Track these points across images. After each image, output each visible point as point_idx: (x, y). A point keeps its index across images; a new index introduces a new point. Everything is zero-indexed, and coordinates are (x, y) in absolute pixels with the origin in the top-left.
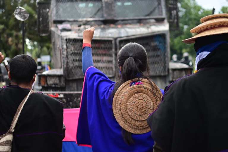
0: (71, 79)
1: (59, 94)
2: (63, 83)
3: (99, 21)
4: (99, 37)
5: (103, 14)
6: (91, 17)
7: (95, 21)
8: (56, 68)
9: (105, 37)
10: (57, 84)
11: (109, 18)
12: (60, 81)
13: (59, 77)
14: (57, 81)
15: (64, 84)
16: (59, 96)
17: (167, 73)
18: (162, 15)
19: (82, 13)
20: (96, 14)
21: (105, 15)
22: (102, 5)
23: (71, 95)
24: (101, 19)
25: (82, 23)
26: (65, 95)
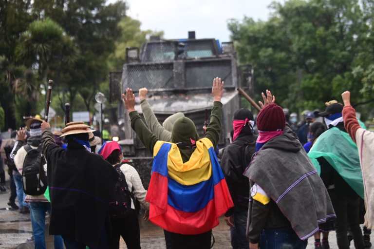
0: (140, 148)
1: (129, 159)
2: (133, 151)
3: (169, 91)
4: (164, 112)
5: (173, 85)
6: (162, 88)
7: (166, 91)
8: (128, 138)
9: (168, 112)
10: (128, 153)
11: (179, 88)
12: (131, 150)
13: (130, 146)
14: (128, 150)
15: (134, 153)
16: (129, 161)
17: (223, 143)
18: (231, 84)
19: (153, 83)
20: (166, 84)
21: (175, 86)
22: (173, 74)
23: (138, 160)
24: (171, 89)
25: (152, 94)
26: (134, 160)
